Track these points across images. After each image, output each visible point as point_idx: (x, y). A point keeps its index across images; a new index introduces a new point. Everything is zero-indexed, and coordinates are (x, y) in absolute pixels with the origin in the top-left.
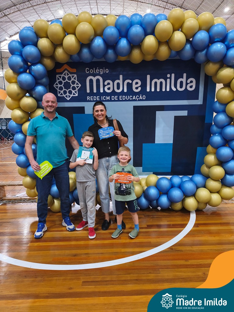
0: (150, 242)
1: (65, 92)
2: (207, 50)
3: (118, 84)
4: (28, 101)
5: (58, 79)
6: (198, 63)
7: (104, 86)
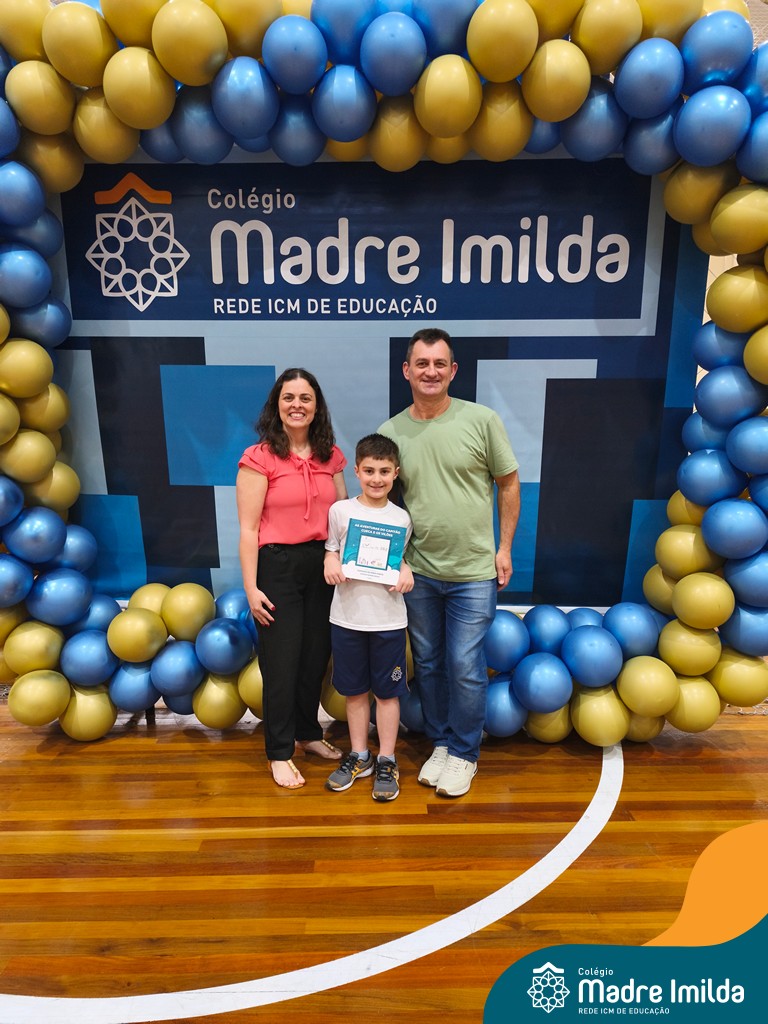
0: (429, 890)
1: (129, 282)
2: (674, 118)
3: (333, 253)
5: (104, 230)
6: (641, 172)
7: (279, 259)
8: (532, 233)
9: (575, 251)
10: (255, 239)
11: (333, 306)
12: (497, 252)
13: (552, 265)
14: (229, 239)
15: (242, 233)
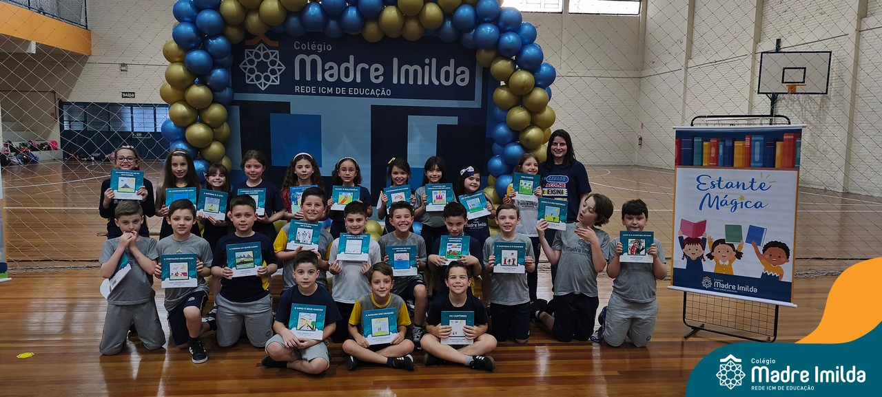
1: (258, 78)
2: (475, 31)
3: (347, 69)
4: (198, 91)
5: (248, 56)
7: (324, 71)
8: (430, 65)
9: (447, 73)
10: (314, 63)
11: (347, 91)
12: (416, 72)
13: (438, 78)
14: (303, 62)
15: (308, 60)
